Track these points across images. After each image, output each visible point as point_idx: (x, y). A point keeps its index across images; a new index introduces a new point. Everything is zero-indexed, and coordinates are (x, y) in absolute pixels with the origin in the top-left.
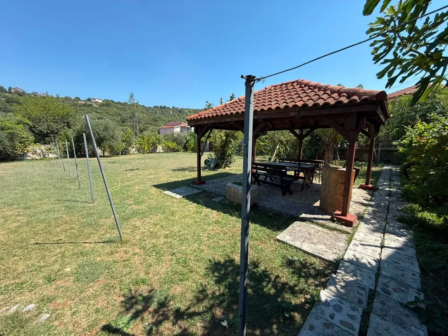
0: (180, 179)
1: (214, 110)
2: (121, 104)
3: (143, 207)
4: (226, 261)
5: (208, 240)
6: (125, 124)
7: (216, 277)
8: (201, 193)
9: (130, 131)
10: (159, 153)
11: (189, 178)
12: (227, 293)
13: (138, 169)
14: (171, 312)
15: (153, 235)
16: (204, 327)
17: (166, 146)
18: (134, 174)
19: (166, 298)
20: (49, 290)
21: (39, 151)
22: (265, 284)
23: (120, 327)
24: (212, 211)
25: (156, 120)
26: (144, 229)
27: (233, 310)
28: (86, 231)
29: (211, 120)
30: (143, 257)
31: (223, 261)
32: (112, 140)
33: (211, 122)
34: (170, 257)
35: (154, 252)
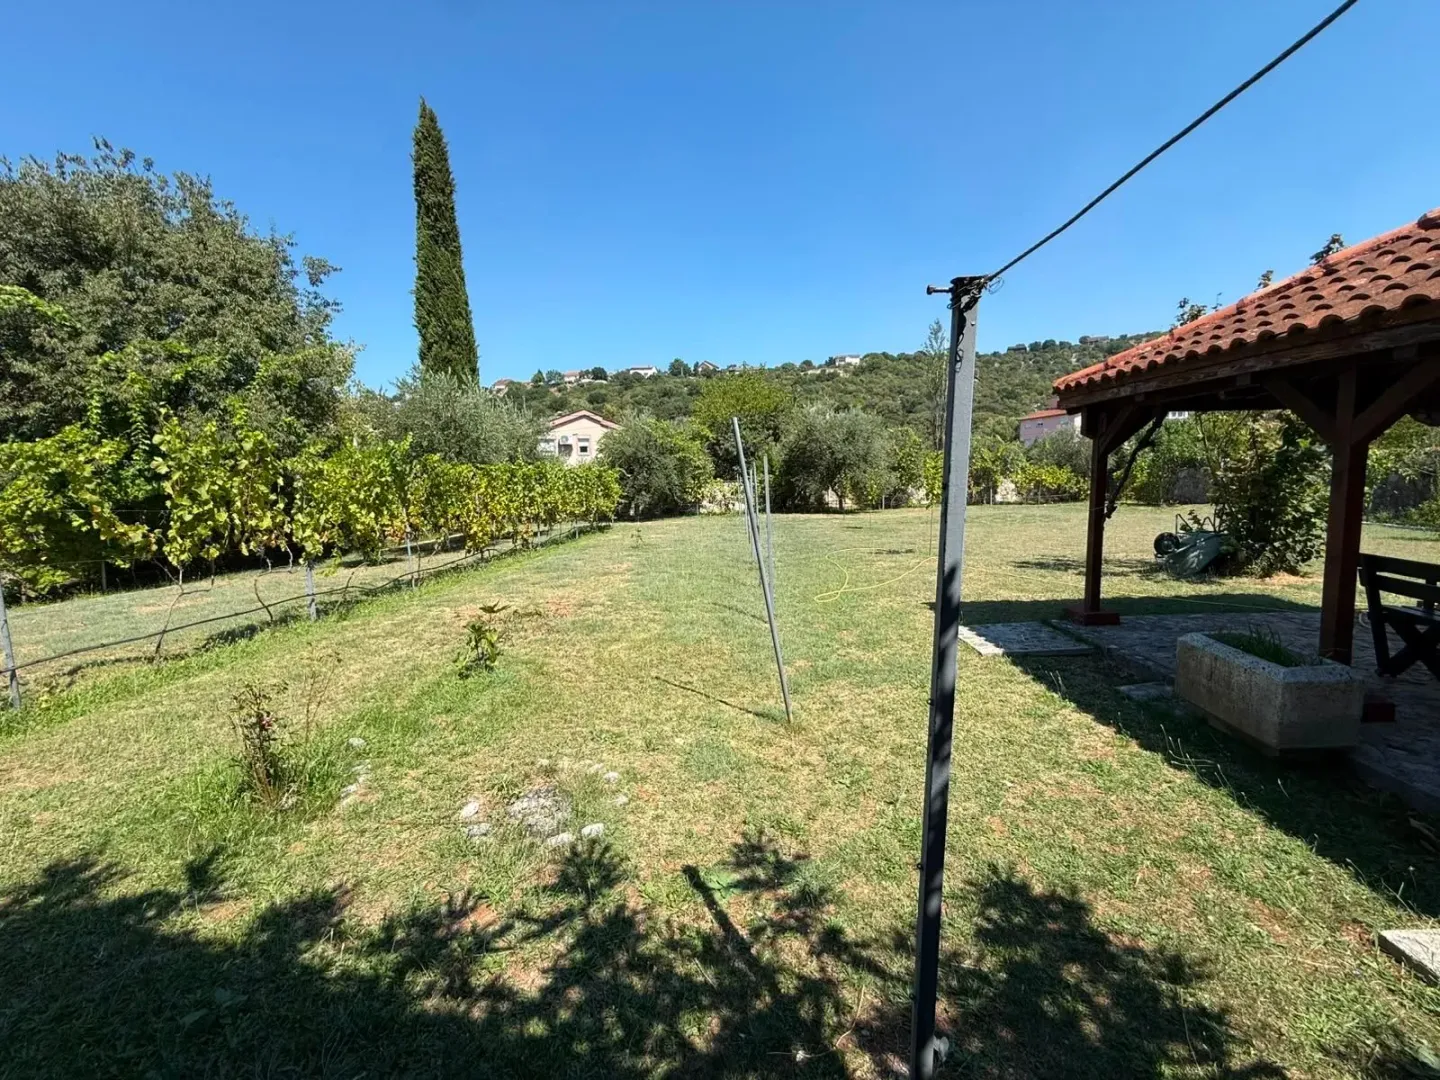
0: (1025, 597)
1: (1176, 336)
2: (907, 358)
3: (875, 658)
4: (1053, 897)
5: (1023, 807)
6: (911, 416)
7: (989, 920)
8: (1087, 656)
9: (915, 437)
10: (1001, 503)
11: (1065, 596)
12: (1000, 982)
13: (910, 551)
14: (819, 926)
15: (865, 734)
16: (877, 1009)
17: (1031, 481)
18: (893, 564)
19: (823, 891)
20: (640, 762)
21: (719, 497)
22: (1179, 1050)
23: (711, 885)
24: (1094, 724)
25: (1011, 395)
26: (853, 713)
27: (989, 1035)
28: (735, 680)
29: (1148, 381)
30: (820, 778)
31: (1038, 889)
32: (863, 465)
33: (1143, 388)
34: (881, 806)
35: (847, 776)
